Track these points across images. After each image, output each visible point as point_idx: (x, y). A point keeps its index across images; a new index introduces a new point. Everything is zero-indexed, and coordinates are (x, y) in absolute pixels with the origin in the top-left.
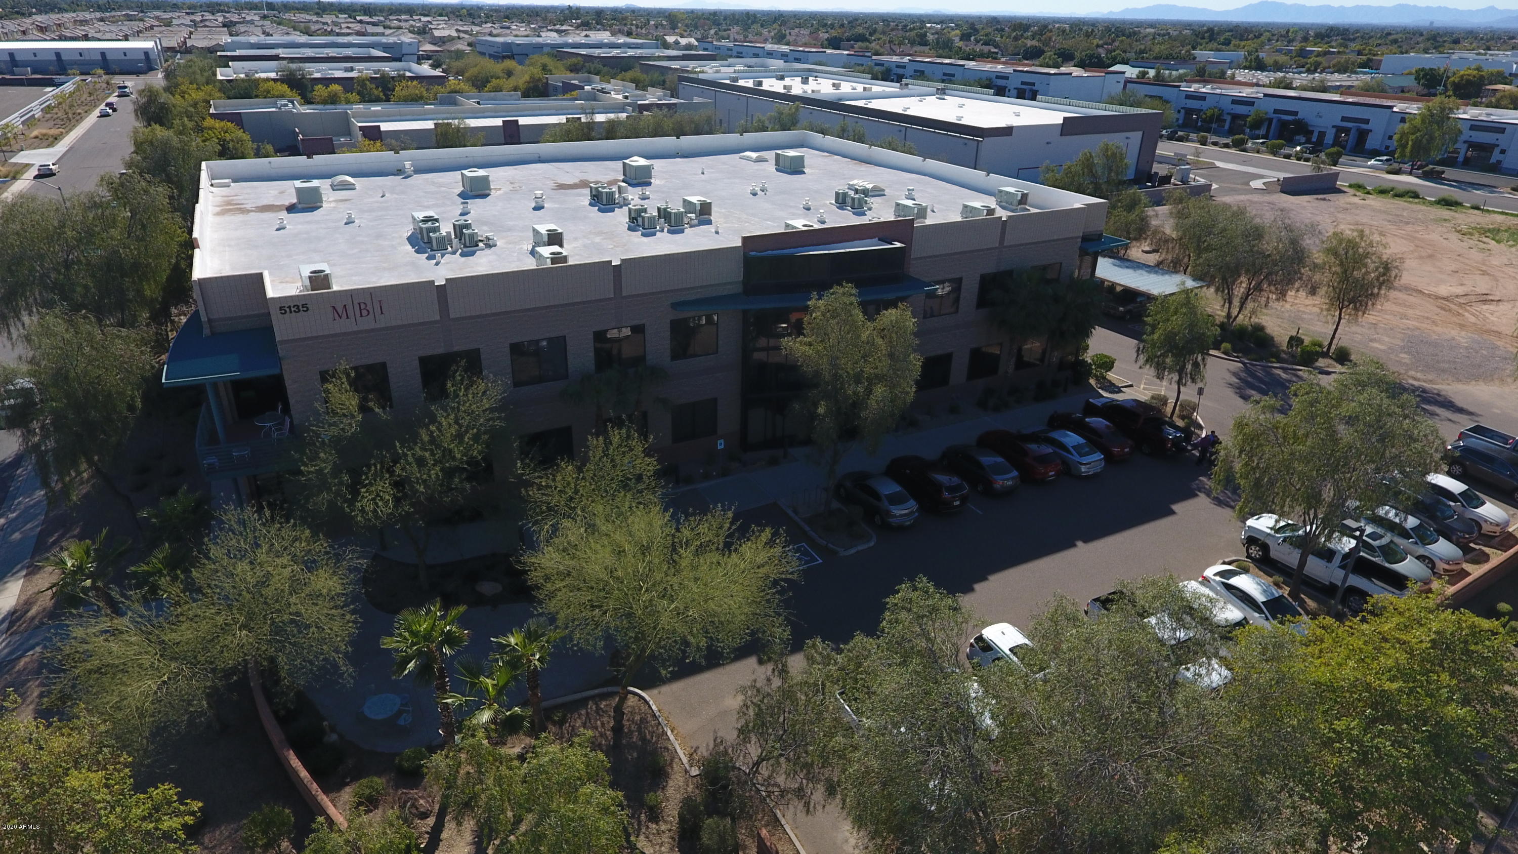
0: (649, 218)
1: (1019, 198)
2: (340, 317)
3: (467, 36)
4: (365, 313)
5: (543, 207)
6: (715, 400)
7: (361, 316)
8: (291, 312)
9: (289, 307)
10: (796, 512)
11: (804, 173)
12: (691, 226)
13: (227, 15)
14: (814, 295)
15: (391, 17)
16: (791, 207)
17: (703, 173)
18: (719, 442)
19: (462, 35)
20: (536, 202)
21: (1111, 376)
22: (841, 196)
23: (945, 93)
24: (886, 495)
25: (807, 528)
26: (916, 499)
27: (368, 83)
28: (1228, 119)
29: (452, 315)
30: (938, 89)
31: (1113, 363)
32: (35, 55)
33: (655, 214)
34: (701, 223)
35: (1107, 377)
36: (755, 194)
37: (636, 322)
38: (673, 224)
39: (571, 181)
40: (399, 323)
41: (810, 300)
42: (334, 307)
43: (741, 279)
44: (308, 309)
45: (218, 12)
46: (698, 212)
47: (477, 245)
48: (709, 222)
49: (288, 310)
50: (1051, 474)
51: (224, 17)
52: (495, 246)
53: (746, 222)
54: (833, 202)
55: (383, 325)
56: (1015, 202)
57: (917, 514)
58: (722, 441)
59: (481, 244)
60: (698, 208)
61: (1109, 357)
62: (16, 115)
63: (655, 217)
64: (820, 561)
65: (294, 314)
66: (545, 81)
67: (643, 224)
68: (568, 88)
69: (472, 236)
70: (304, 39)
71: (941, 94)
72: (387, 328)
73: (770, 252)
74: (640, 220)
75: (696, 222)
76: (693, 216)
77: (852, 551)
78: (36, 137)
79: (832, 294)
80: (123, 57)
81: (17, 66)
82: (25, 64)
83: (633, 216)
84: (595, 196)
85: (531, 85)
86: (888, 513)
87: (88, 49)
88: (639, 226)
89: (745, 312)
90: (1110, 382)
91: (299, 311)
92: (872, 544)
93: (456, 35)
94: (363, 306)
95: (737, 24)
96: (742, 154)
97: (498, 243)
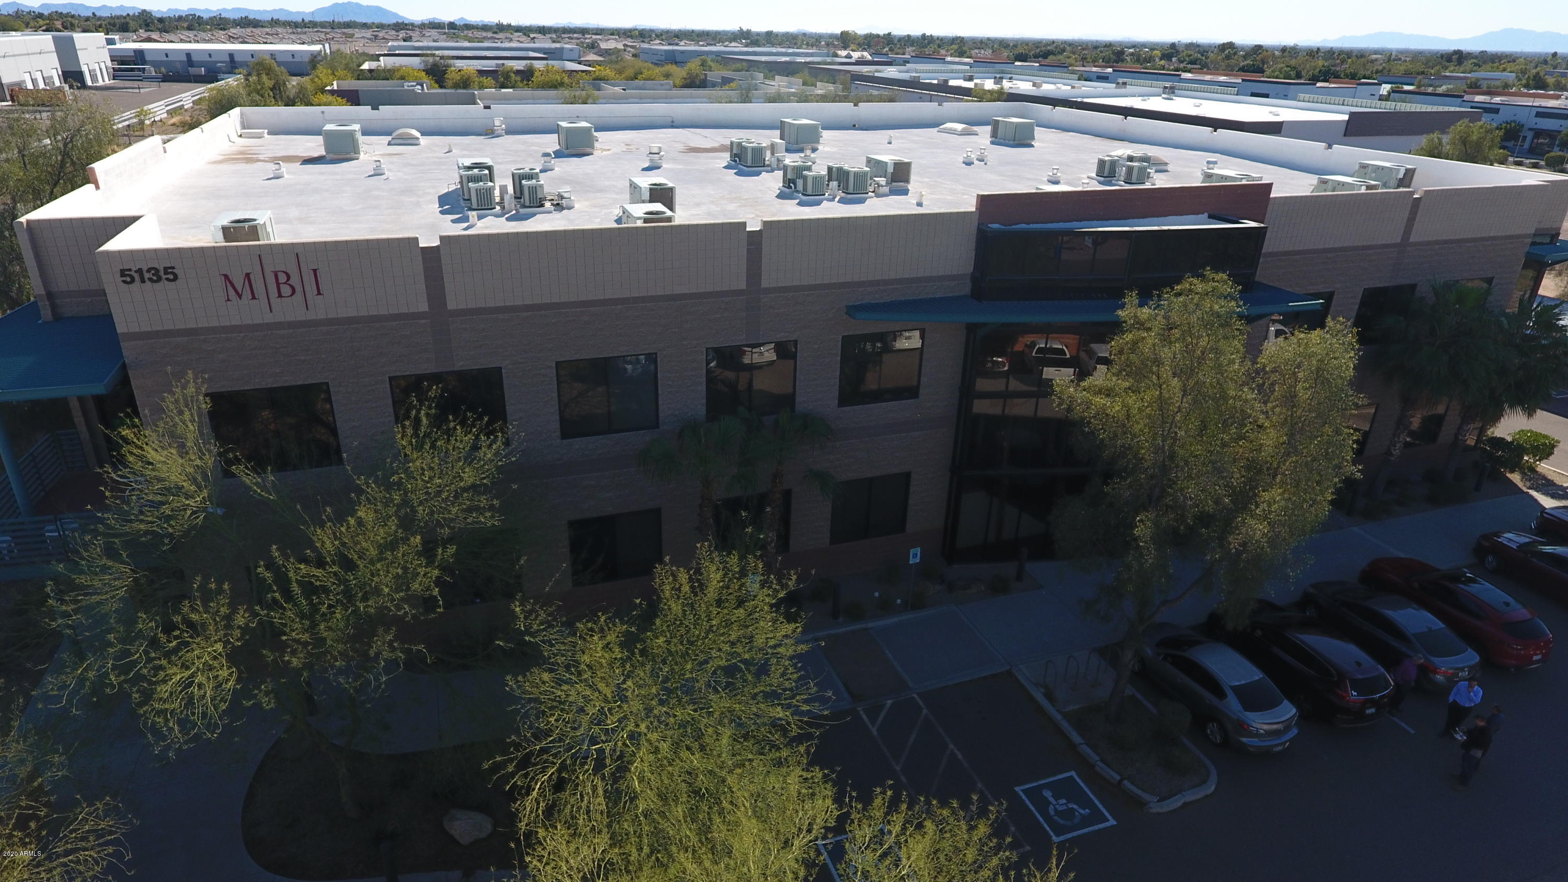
0: (815, 178)
1: (1401, 176)
2: (240, 296)
3: (631, 50)
4: (286, 290)
5: (659, 168)
6: (908, 475)
7: (280, 296)
8: (143, 281)
9: (140, 271)
10: (1049, 696)
11: (1033, 146)
12: (878, 196)
13: (408, 32)
14: (1131, 298)
15: (563, 35)
16: (1029, 179)
17: (890, 143)
18: (912, 552)
19: (629, 49)
20: (651, 160)
21: (1544, 467)
22: (1107, 166)
23: (1173, 93)
24: (1234, 688)
25: (1076, 738)
26: (1292, 701)
27: (513, 75)
28: (1530, 135)
29: (451, 305)
30: (1165, 88)
31: (1553, 447)
32: (210, 56)
33: (824, 172)
34: (893, 192)
35: (1538, 469)
36: (969, 163)
37: (781, 337)
38: (851, 190)
39: (708, 146)
40: (352, 313)
41: (1122, 307)
42: (226, 276)
43: (970, 269)
44: (176, 278)
45: (402, 30)
46: (889, 176)
47: (542, 205)
48: (905, 192)
49: (136, 276)
50: (1535, 658)
51: (407, 34)
52: (570, 208)
53: (963, 194)
54: (1094, 175)
55: (321, 316)
56: (1394, 182)
57: (1295, 731)
58: (918, 550)
59: (548, 204)
60: (890, 169)
61: (1546, 437)
62: (162, 103)
63: (822, 177)
64: (1112, 822)
65: (148, 283)
66: (703, 77)
67: (805, 188)
68: (726, 81)
69: (534, 190)
70: (466, 44)
71: (1169, 93)
72: (330, 322)
73: (1024, 226)
74: (800, 183)
75: (886, 190)
76: (882, 180)
77: (1175, 803)
78: (173, 125)
79: (1179, 294)
80: (291, 59)
81: (192, 66)
82: (201, 64)
83: (789, 176)
84: (736, 155)
85: (688, 81)
86: (1243, 727)
87: (260, 51)
88: (798, 192)
89: (971, 328)
90: (1544, 478)
91: (159, 279)
92: (1211, 788)
93: (623, 48)
94: (282, 278)
95: (912, 45)
96: (941, 127)
97: (577, 206)
